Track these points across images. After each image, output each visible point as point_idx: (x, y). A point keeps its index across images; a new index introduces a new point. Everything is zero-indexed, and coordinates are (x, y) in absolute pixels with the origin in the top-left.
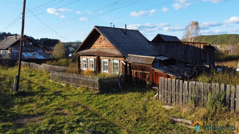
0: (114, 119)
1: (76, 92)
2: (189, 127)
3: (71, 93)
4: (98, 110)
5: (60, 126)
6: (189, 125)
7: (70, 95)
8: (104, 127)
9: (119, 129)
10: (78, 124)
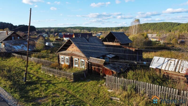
0: (83, 98)
1: (60, 81)
2: (118, 101)
3: (57, 82)
4: (75, 93)
5: (57, 103)
6: (118, 100)
7: (57, 83)
8: (79, 103)
9: (86, 104)
10: (66, 102)
